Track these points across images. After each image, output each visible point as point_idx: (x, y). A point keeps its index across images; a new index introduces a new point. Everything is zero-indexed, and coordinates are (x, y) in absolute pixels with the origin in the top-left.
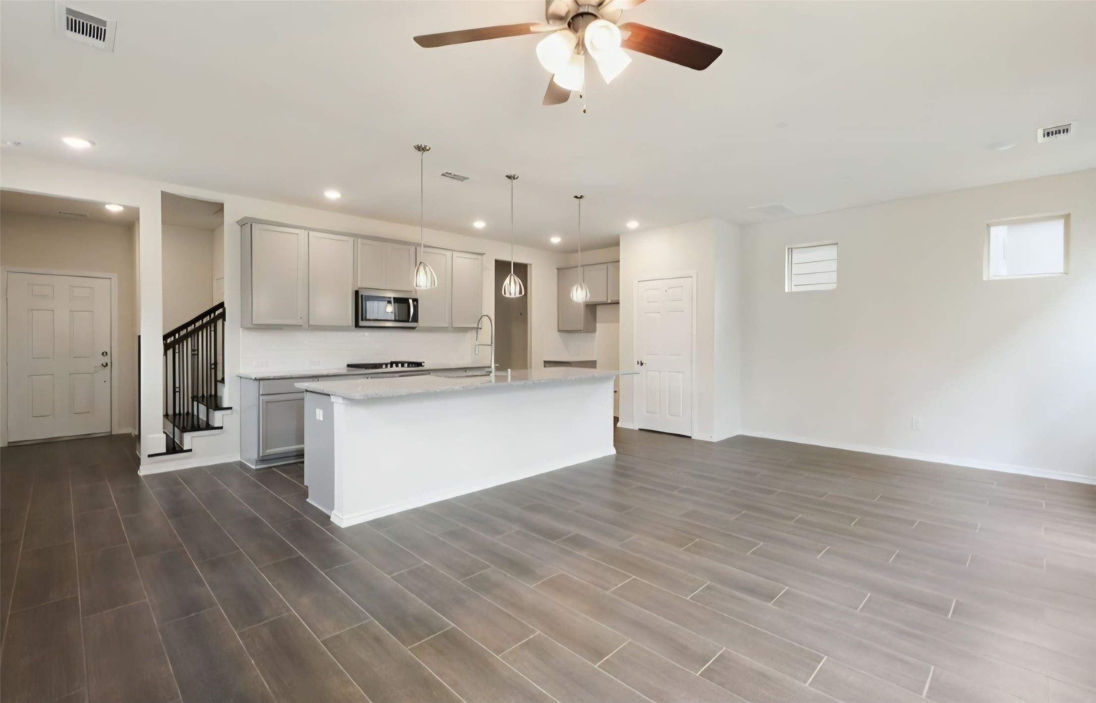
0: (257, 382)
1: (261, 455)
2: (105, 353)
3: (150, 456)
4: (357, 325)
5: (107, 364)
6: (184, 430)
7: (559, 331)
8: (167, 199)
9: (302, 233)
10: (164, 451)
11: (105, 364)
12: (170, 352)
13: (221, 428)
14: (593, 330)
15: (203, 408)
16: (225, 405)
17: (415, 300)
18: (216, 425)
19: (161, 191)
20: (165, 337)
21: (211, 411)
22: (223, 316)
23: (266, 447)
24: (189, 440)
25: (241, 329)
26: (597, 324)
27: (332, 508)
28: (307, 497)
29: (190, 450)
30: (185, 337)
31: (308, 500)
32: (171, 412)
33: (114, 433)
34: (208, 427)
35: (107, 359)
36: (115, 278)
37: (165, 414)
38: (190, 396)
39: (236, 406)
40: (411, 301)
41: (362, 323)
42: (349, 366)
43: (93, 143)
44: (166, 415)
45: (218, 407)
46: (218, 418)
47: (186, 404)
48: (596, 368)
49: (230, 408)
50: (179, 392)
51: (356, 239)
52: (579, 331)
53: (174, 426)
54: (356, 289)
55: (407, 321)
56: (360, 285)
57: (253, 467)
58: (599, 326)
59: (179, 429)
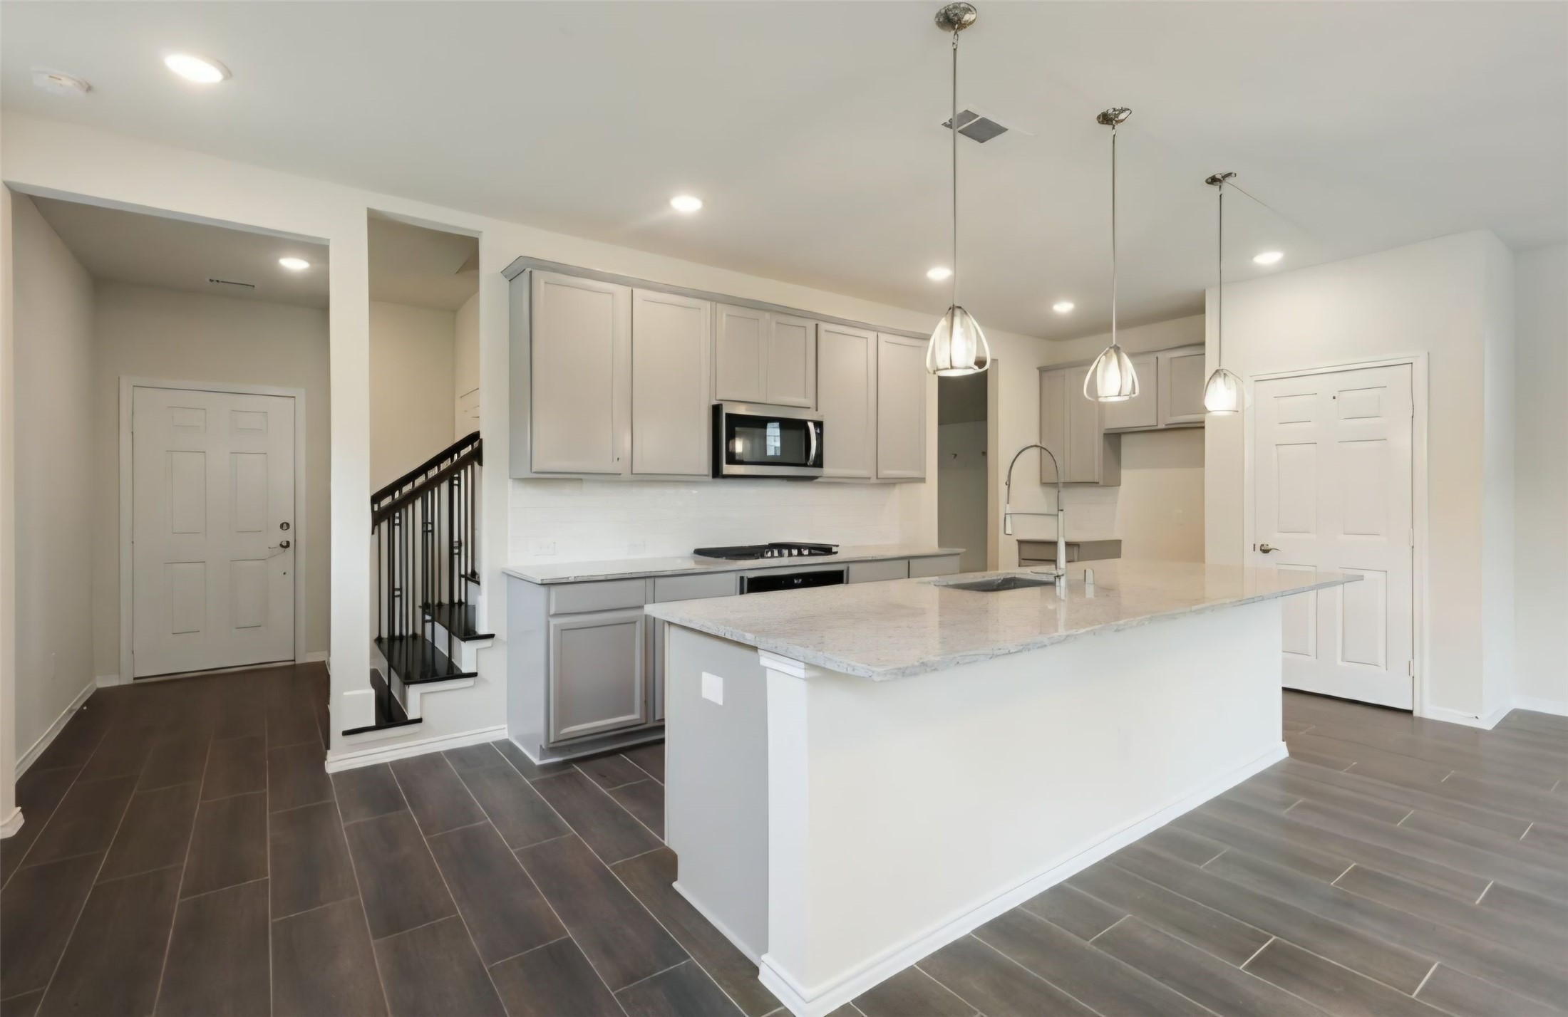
0: (543, 590)
1: (552, 740)
2: (285, 525)
3: (346, 733)
4: (717, 472)
5: (288, 543)
6: (408, 680)
7: (1044, 484)
8: (380, 226)
9: (622, 292)
10: (372, 723)
11: (285, 544)
12: (384, 525)
13: (474, 675)
14: (1118, 483)
15: (441, 632)
16: (482, 629)
17: (819, 425)
18: (465, 670)
19: (368, 208)
20: (376, 499)
21: (456, 640)
22: (477, 456)
23: (562, 723)
24: (417, 698)
25: (510, 483)
26: (1122, 471)
27: (764, 949)
28: (676, 879)
29: (419, 721)
30: (411, 497)
31: (676, 885)
32: (385, 634)
33: (298, 661)
34: (452, 673)
35: (288, 536)
36: (301, 394)
37: (376, 635)
38: (419, 602)
39: (501, 633)
40: (811, 425)
41: (728, 469)
42: (699, 552)
43: (228, 74)
44: (379, 640)
45: (470, 634)
46: (467, 655)
47: (412, 621)
48: (1120, 557)
49: (491, 636)
50: (401, 596)
51: (714, 304)
52: (1093, 484)
53: (390, 666)
54: (715, 403)
55: (805, 465)
56: (722, 394)
57: (537, 761)
58: (1127, 475)
59: (399, 674)
